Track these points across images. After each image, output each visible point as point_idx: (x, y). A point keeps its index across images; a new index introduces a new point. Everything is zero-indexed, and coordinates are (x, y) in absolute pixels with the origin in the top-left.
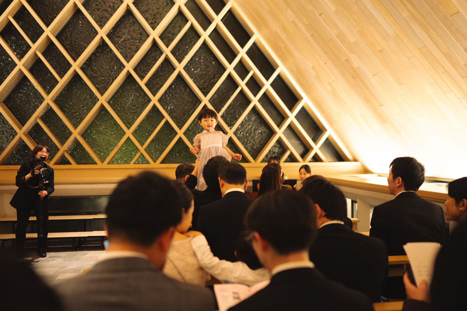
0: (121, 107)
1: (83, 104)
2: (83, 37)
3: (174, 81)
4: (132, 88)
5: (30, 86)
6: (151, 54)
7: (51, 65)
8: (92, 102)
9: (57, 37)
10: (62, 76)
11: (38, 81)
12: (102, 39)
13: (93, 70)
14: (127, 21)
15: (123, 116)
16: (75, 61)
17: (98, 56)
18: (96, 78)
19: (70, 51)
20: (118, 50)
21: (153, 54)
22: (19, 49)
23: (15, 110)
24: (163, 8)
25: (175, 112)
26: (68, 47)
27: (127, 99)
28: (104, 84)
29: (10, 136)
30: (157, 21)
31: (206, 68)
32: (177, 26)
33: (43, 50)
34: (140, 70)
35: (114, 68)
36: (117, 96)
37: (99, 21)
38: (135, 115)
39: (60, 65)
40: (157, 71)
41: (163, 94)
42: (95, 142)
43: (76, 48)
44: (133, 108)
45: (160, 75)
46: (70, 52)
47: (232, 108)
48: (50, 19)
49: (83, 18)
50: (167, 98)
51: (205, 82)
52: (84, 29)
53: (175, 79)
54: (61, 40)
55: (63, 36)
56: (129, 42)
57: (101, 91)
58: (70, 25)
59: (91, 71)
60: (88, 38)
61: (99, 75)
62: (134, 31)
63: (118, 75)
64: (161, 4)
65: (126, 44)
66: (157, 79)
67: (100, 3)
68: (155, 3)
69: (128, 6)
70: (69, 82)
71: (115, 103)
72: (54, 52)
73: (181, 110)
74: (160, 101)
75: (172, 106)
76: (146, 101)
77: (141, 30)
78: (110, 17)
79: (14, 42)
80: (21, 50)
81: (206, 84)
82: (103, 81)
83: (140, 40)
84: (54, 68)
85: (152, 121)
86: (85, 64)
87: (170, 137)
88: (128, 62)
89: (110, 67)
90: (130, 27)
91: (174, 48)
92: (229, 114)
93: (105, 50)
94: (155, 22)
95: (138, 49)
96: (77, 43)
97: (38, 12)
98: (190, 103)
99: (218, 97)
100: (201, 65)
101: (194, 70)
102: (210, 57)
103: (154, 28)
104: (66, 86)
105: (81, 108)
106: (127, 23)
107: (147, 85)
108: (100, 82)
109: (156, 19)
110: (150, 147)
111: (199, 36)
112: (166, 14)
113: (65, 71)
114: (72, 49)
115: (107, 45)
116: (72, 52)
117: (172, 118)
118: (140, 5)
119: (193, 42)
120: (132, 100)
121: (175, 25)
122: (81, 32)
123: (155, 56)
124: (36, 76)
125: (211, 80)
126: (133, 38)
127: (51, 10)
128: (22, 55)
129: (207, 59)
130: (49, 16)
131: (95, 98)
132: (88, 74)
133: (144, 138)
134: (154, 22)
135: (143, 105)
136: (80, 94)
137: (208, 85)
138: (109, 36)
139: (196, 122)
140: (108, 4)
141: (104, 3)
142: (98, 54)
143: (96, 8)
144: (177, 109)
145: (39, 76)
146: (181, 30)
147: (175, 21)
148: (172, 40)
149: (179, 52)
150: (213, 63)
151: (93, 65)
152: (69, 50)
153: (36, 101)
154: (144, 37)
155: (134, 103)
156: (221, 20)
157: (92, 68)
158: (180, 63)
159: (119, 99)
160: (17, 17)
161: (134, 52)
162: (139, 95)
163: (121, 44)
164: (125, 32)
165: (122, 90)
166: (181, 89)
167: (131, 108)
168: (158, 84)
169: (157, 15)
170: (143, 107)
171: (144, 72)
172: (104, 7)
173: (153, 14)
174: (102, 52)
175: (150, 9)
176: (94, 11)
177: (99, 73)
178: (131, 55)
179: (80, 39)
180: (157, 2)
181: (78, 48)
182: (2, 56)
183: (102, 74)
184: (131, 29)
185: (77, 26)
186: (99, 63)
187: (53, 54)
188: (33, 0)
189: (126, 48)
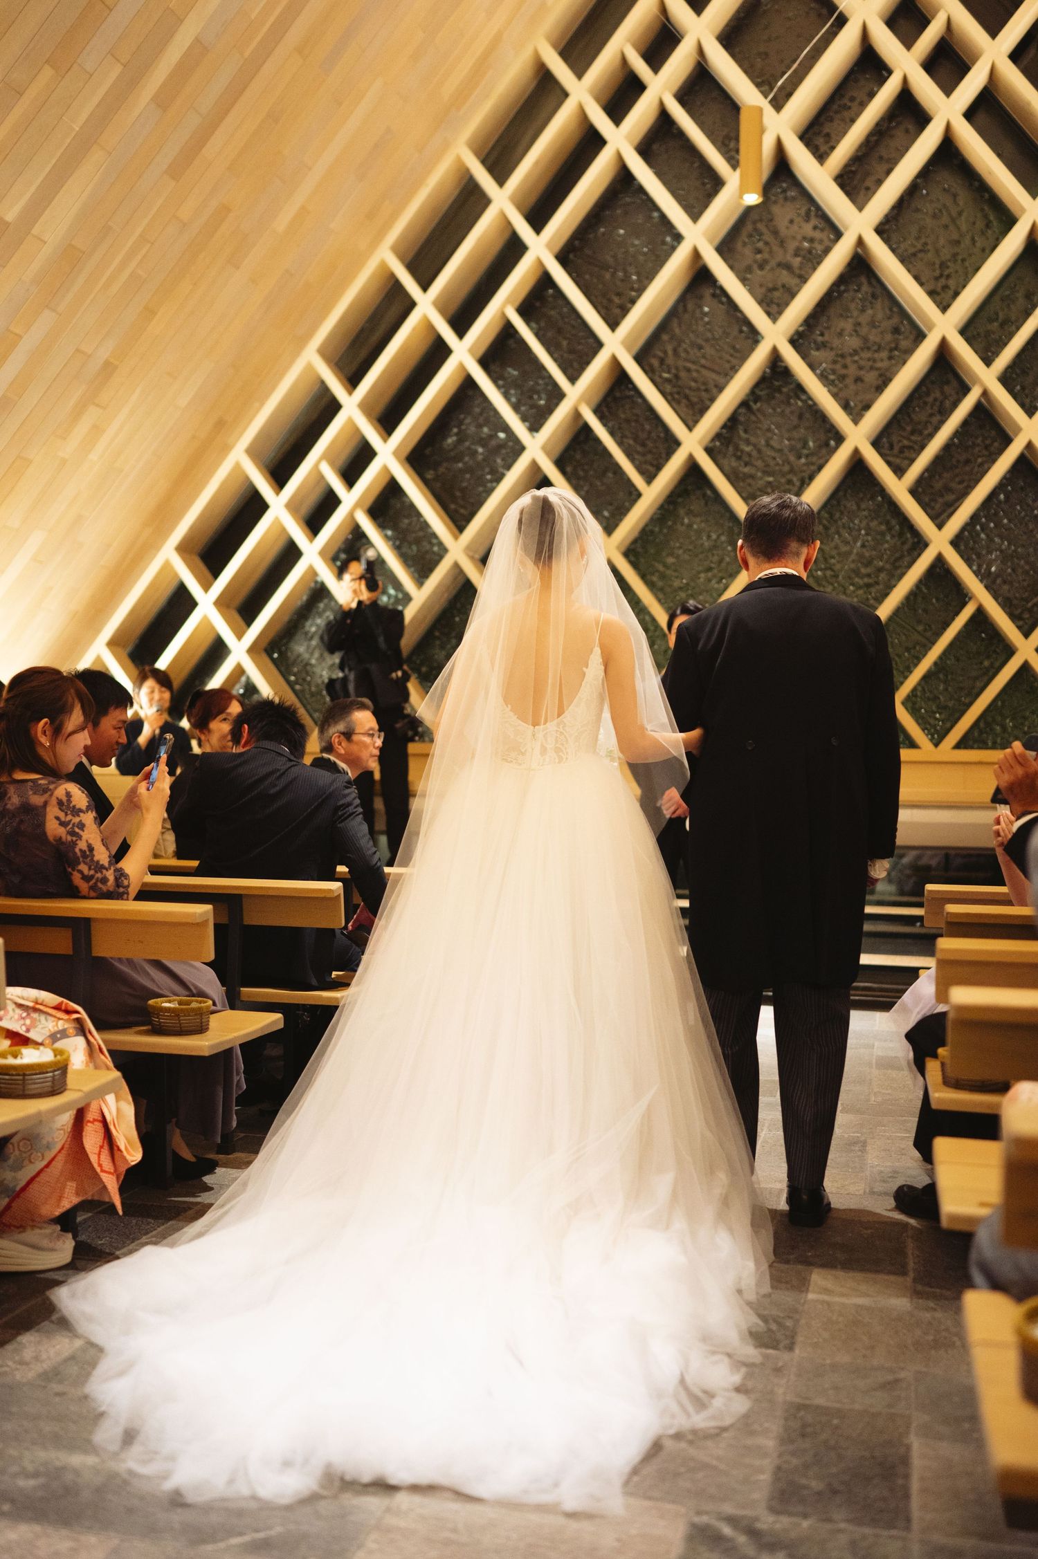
0: (826, 569)
1: (709, 562)
2: (711, 356)
3: (1004, 478)
4: (863, 506)
6: (928, 394)
7: (620, 444)
9: (640, 358)
10: (649, 475)
12: (775, 358)
13: (741, 456)
14: (852, 294)
16: (690, 427)
17: (758, 410)
18: (750, 479)
19: (675, 400)
20: (824, 386)
21: (936, 393)
22: (529, 402)
24: (973, 241)
25: (1005, 582)
26: (668, 388)
27: (847, 543)
30: (952, 283)
32: (1020, 295)
33: (596, 400)
34: (891, 447)
35: (805, 445)
37: (765, 300)
38: (870, 593)
39: (643, 445)
40: (947, 447)
41: (966, 524)
43: (690, 388)
44: (863, 571)
45: (958, 461)
46: (673, 403)
48: (617, 308)
49: (714, 295)
50: (978, 535)
52: (717, 330)
53: (1008, 473)
54: (648, 365)
55: (655, 356)
56: (856, 358)
58: (675, 321)
59: (733, 459)
60: (730, 358)
61: (757, 470)
62: (872, 324)
63: (820, 468)
65: (845, 367)
66: (945, 475)
67: (767, 243)
68: (946, 227)
69: (860, 242)
70: (668, 496)
72: (627, 407)
73: (1027, 573)
74: (956, 543)
75: (994, 560)
76: (906, 547)
77: (897, 320)
78: (800, 286)
79: (516, 384)
80: (535, 406)
83: (891, 350)
84: (629, 454)
85: (926, 611)
86: (718, 436)
87: (986, 663)
88: (856, 421)
89: (793, 443)
90: (863, 311)
91: (1008, 367)
93: (779, 391)
94: (945, 287)
95: (886, 380)
96: (694, 374)
103: (944, 308)
104: (658, 509)
105: (702, 575)
106: (853, 300)
107: (914, 492)
109: (948, 277)
110: (916, 696)
113: (659, 462)
114: (678, 393)
116: (679, 402)
117: (995, 599)
118: (894, 237)
120: (863, 546)
122: (707, 340)
123: (940, 399)
126: (869, 345)
127: (622, 281)
128: (538, 417)
130: (616, 298)
132: (727, 468)
134: (939, 289)
135: (897, 560)
136: (699, 532)
138: (794, 341)
140: (792, 246)
141: (782, 243)
142: (759, 405)
143: (756, 261)
144: (1013, 570)
145: (582, 481)
147: (1012, 278)
148: (1003, 344)
151: (739, 438)
152: (669, 398)
154: (907, 338)
155: (867, 554)
157: (738, 448)
158: (1029, 416)
160: (525, 310)
161: (873, 390)
162: (883, 527)
163: (830, 366)
164: (842, 330)
165: (831, 515)
166: (1028, 505)
167: (857, 572)
168: (948, 489)
169: (949, 264)
170: (896, 568)
171: (901, 451)
172: (780, 256)
173: (938, 262)
174: (771, 397)
175: (929, 247)
176: (749, 269)
177: (759, 463)
178: (861, 402)
179: (703, 361)
180: (953, 220)
181: (698, 389)
182: (480, 426)
183: (767, 466)
184: (864, 319)
185: (696, 321)
186: (759, 432)
187: (624, 413)
188: (571, 256)
189: (847, 380)
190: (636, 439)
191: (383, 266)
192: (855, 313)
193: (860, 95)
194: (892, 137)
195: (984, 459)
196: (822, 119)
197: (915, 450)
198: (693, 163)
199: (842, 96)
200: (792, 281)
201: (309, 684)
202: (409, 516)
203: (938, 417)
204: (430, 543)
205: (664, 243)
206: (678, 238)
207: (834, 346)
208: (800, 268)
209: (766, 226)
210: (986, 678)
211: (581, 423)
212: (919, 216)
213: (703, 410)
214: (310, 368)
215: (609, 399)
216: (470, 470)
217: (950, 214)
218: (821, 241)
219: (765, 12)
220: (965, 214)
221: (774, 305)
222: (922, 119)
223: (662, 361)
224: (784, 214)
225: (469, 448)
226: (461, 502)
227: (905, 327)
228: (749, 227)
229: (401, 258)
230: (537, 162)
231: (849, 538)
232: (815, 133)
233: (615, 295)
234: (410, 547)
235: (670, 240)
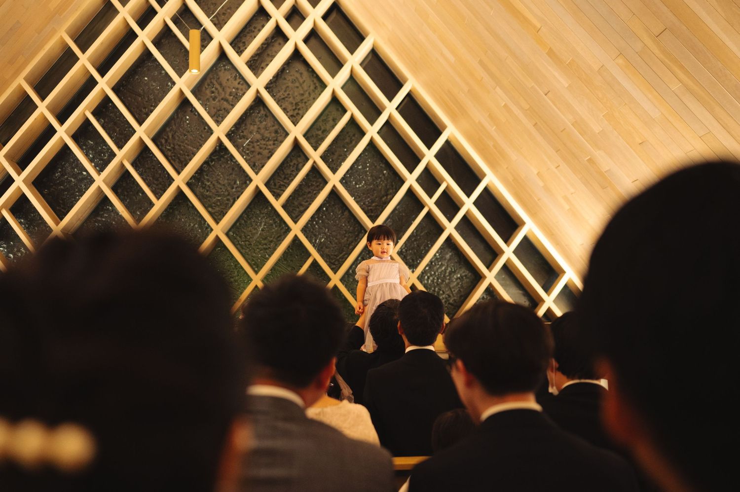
0: (246, 241)
2: (191, 139)
3: (325, 200)
4: (262, 212)
5: (112, 211)
6: (291, 161)
7: (144, 180)
8: (203, 234)
9: (154, 140)
10: (158, 195)
11: (125, 205)
12: (219, 142)
13: (205, 187)
14: (256, 114)
15: (248, 254)
16: (179, 173)
17: (213, 165)
18: (209, 199)
19: (172, 159)
20: (243, 156)
21: (295, 161)
22: (99, 157)
24: (309, 94)
25: (327, 248)
26: (169, 153)
27: (255, 229)
28: (220, 207)
30: (300, 112)
31: (373, 180)
32: (331, 118)
33: (132, 159)
34: (275, 185)
35: (235, 183)
36: (240, 224)
37: (214, 115)
38: (267, 252)
39: (157, 180)
40: (300, 186)
41: (309, 221)
43: (180, 154)
44: (263, 241)
45: (305, 192)
47: (416, 240)
48: (144, 114)
49: (191, 111)
50: (315, 226)
51: (373, 202)
52: (193, 127)
53: (327, 197)
54: (159, 143)
55: (163, 138)
56: (259, 144)
57: (216, 217)
58: (173, 122)
59: (201, 188)
60: (199, 141)
61: (213, 194)
62: (266, 128)
63: (242, 193)
64: (306, 88)
65: (253, 147)
66: (301, 199)
67: (216, 89)
68: (297, 87)
69: (258, 92)
70: (169, 205)
71: (237, 235)
72: (149, 162)
73: (336, 243)
74: (304, 230)
75: (322, 238)
76: (283, 230)
77: (276, 127)
78: (231, 109)
79: (92, 148)
80: (102, 160)
81: (374, 205)
82: (220, 202)
83: (274, 141)
84: (149, 185)
85: (292, 261)
86: (193, 177)
88: (257, 173)
89: (230, 182)
90: (261, 122)
91: (325, 151)
92: (409, 250)
93: (224, 158)
94: (298, 114)
95: (271, 153)
96: (182, 147)
97: (127, 104)
98: (351, 233)
99: (393, 224)
100: (367, 175)
101: (356, 184)
102: (380, 164)
103: (295, 123)
104: (164, 211)
106: (256, 117)
107: (284, 207)
108: (215, 204)
109: (299, 109)
111: (362, 133)
112: (313, 102)
113: (163, 189)
114: (174, 156)
115: (226, 149)
116: (175, 161)
117: (322, 256)
118: (275, 90)
119: (354, 142)
120: (262, 230)
121: (327, 118)
122: (188, 132)
123: (296, 163)
124: (122, 197)
125: (381, 198)
126: (264, 138)
127: (147, 102)
128: (102, 166)
129: (376, 166)
130: (143, 110)
131: (207, 228)
132: (198, 193)
134: (295, 115)
135: (278, 237)
136: (186, 222)
137: (377, 206)
138: (229, 136)
140: (228, 91)
141: (224, 89)
142: (213, 163)
143: (211, 97)
144: (330, 242)
145: (126, 198)
146: (336, 124)
147: (326, 112)
148: (323, 140)
149: (333, 157)
150: (385, 172)
151: (204, 178)
152: (170, 158)
154: (281, 136)
155: (264, 234)
156: (397, 109)
157: (203, 183)
158: (334, 173)
159: (243, 229)
160: (96, 113)
161: (267, 158)
162: (272, 222)
163: (247, 147)
164: (252, 130)
165: (248, 217)
166: (336, 213)
167: (260, 243)
168: (301, 205)
169: (299, 103)
170: (277, 240)
171: (280, 187)
172: (223, 95)
173: (294, 103)
174: (219, 160)
175: (290, 96)
176: (208, 100)
177: (214, 191)
178: (261, 163)
179: (187, 141)
180: (301, 85)
181: (184, 154)
182: (73, 168)
183: (217, 192)
184: (262, 126)
185: (183, 123)
186: (213, 176)
187: (147, 165)
188: (121, 88)
189: (254, 153)
190: (153, 178)
191: (20, 86)
193: (259, 26)
194: (273, 46)
195: (316, 191)
196: (242, 35)
197: (285, 186)
198: (181, 50)
199: (251, 26)
200: (228, 107)
202: (32, 213)
203: (296, 172)
204: (44, 227)
205: (167, 85)
206: (174, 83)
207: (248, 138)
208: (232, 101)
209: (216, 81)
211: (125, 169)
212: (285, 81)
213: (186, 164)
215: (140, 158)
216: (68, 190)
217: (299, 82)
218: (242, 90)
220: (306, 82)
221: (219, 118)
222: (286, 39)
224: (225, 76)
226: (62, 206)
227: (280, 130)
228: (208, 81)
229: (30, 84)
230: (102, 43)
231: (256, 227)
232: (238, 41)
233: (144, 108)
234: (34, 228)
235: (169, 84)
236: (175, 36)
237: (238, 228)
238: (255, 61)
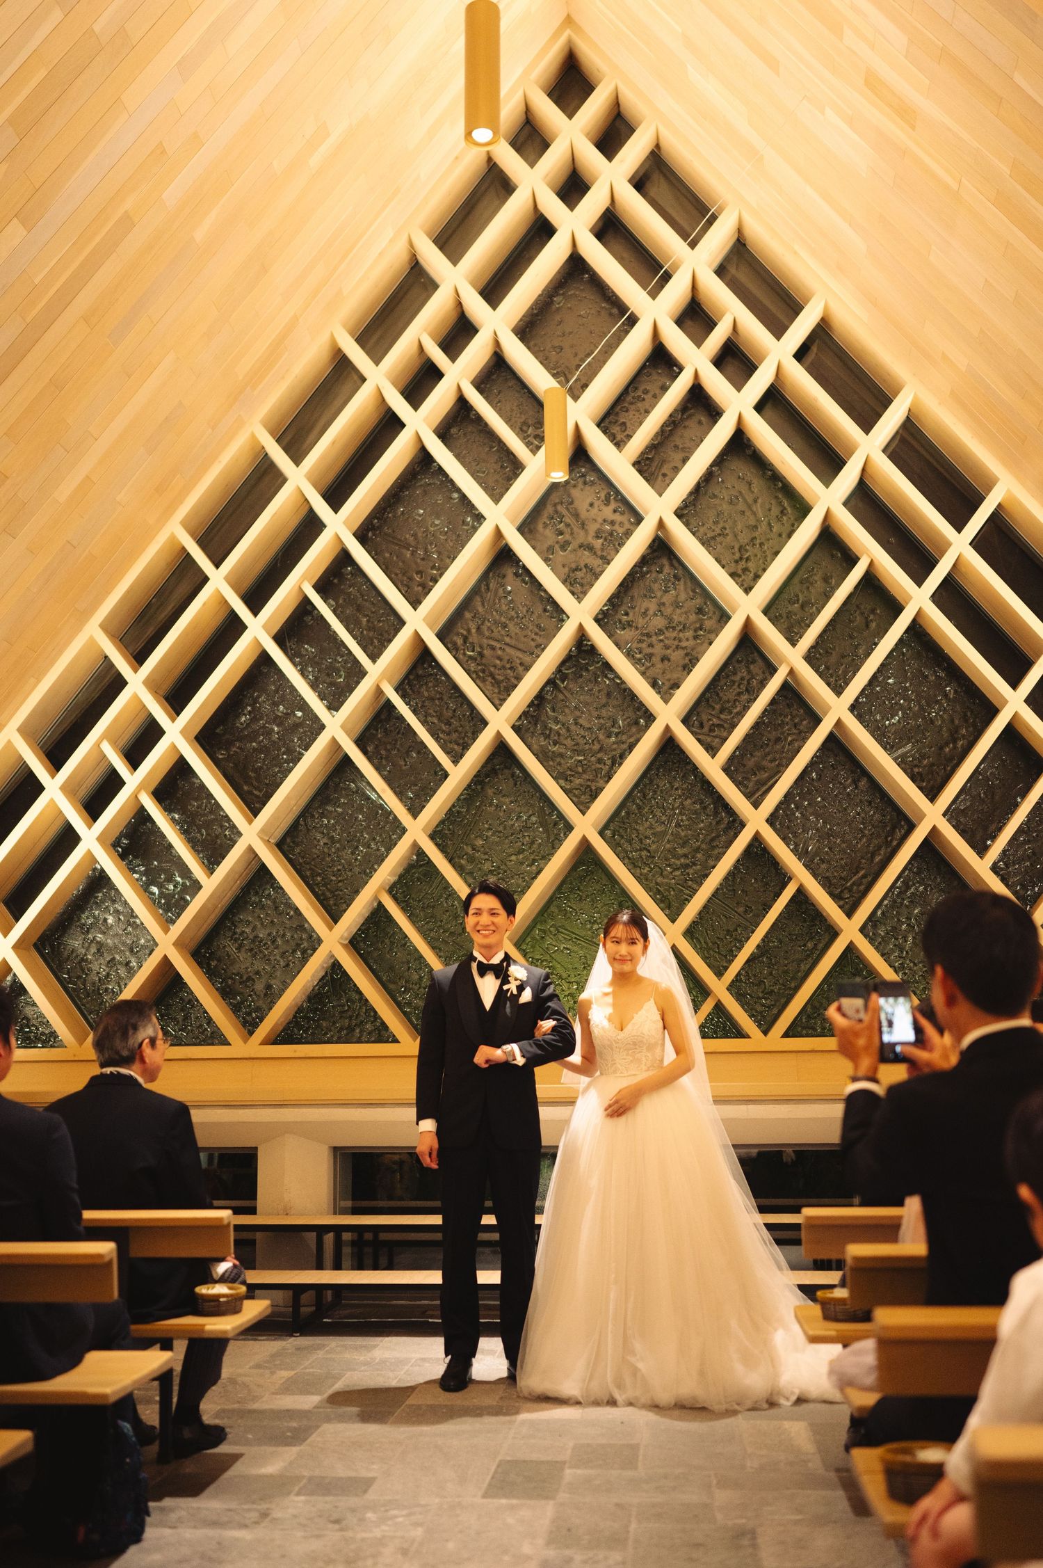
0: (641, 850)
1: (520, 844)
2: (516, 634)
3: (815, 756)
4: (676, 785)
5: (357, 792)
6: (735, 674)
7: (424, 723)
8: (548, 837)
9: (442, 636)
10: (455, 754)
12: (582, 638)
13: (549, 735)
14: (654, 575)
15: (647, 879)
16: (497, 705)
17: (566, 688)
18: (558, 760)
19: (479, 677)
20: (633, 665)
21: (743, 673)
22: (328, 680)
23: (310, 869)
24: (770, 528)
25: (822, 861)
26: (472, 666)
27: (662, 823)
28: (585, 776)
29: (294, 952)
30: (750, 565)
31: (922, 708)
32: (819, 578)
33: (398, 677)
34: (702, 726)
35: (615, 723)
36: (628, 813)
37: (565, 581)
38: (688, 874)
39: (448, 723)
40: (757, 725)
41: (781, 803)
42: (559, 966)
43: (495, 666)
44: (680, 851)
45: (769, 740)
46: (478, 681)
48: (418, 586)
49: (516, 575)
50: (793, 813)
51: (923, 756)
52: (521, 608)
53: (818, 752)
54: (451, 643)
55: (458, 634)
56: (662, 637)
58: (478, 599)
59: (542, 738)
60: (535, 637)
61: (567, 748)
62: (676, 605)
63: (631, 748)
65: (651, 646)
66: (758, 754)
67: (568, 525)
68: (743, 513)
69: (661, 525)
70: (475, 776)
71: (622, 837)
72: (431, 684)
73: (844, 852)
74: (771, 821)
75: (811, 839)
76: (722, 826)
77: (700, 599)
78: (603, 567)
79: (314, 662)
80: (331, 684)
81: (925, 762)
82: (582, 766)
85: (744, 892)
86: (525, 714)
87: (810, 945)
88: (666, 700)
89: (602, 721)
90: (666, 592)
91: (812, 647)
92: (1014, 864)
93: (587, 670)
94: (745, 570)
96: (499, 652)
98: (875, 827)
100: (906, 699)
101: (883, 718)
102: (936, 671)
103: (746, 589)
104: (465, 789)
105: (513, 858)
106: (656, 581)
107: (726, 769)
108: (571, 770)
109: (748, 559)
110: (741, 981)
111: (895, 608)
114: (483, 671)
116: (484, 681)
117: (815, 878)
119: (873, 625)
120: (678, 825)
122: (511, 619)
123: (747, 678)
125: (941, 748)
126: (674, 625)
127: (423, 559)
128: (338, 697)
129: (925, 677)
130: (415, 576)
131: (556, 824)
132: (535, 747)
133: (719, 953)
134: (740, 572)
135: (713, 840)
136: (508, 813)
137: (932, 765)
138: (602, 619)
139: (900, 893)
140: (593, 528)
141: (583, 525)
142: (566, 683)
143: (557, 542)
144: (830, 848)
145: (384, 762)
146: (834, 589)
147: (809, 562)
148: (803, 623)
150: (948, 689)
151: (547, 716)
153: (374, 839)
154: (711, 618)
155: (683, 834)
156: (970, 544)
157: (546, 727)
158: (837, 694)
159: (633, 824)
160: (323, 586)
161: (680, 669)
162: (698, 807)
163: (635, 645)
164: (647, 610)
165: (644, 796)
166: (841, 783)
167: (672, 852)
168: (761, 768)
169: (747, 547)
170: (714, 848)
171: (711, 730)
172: (581, 537)
173: (737, 546)
174: (578, 675)
175: (727, 532)
176: (551, 549)
177: (569, 742)
178: (669, 680)
179: (507, 640)
180: (749, 507)
181: (504, 667)
182: (275, 704)
183: (577, 744)
184: (667, 599)
185: (500, 600)
186: (567, 710)
187: (427, 691)
188: (370, 534)
189: (654, 659)
190: (440, 718)
191: (173, 539)
192: (659, 594)
193: (653, 388)
194: (686, 428)
195: (794, 737)
196: (617, 409)
197: (725, 729)
198: (492, 447)
199: (636, 389)
200: (595, 562)
201: (84, 983)
202: (196, 799)
203: (747, 696)
204: (222, 826)
205: (464, 523)
206: (480, 518)
207: (640, 626)
208: (602, 550)
209: (567, 509)
210: (810, 961)
211: (383, 701)
212: (716, 501)
213: (509, 689)
214: (92, 642)
215: (411, 677)
216: (264, 749)
217: (745, 500)
218: (621, 524)
219: (558, 309)
220: (760, 501)
221: (579, 584)
222: (714, 412)
223: (465, 639)
224: (584, 498)
225: (264, 727)
226: (255, 783)
227: (709, 608)
228: (549, 509)
229: (192, 535)
230: (334, 443)
231: (664, 818)
232: (610, 422)
233: (417, 574)
234: (200, 832)
235: (469, 519)
236: (479, 419)
237: (624, 823)
238: (647, 462)
